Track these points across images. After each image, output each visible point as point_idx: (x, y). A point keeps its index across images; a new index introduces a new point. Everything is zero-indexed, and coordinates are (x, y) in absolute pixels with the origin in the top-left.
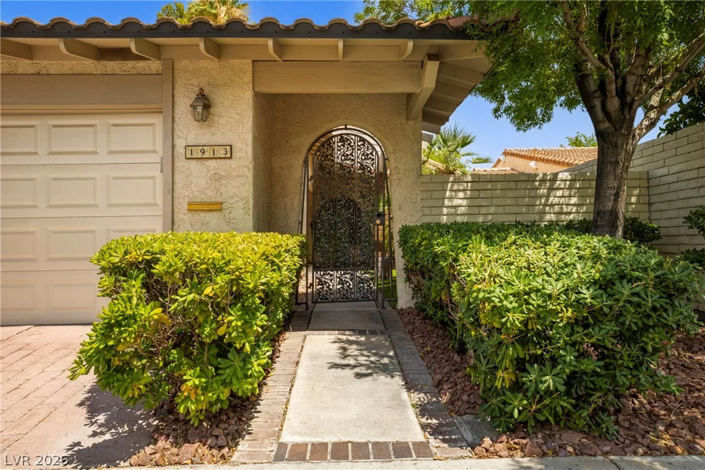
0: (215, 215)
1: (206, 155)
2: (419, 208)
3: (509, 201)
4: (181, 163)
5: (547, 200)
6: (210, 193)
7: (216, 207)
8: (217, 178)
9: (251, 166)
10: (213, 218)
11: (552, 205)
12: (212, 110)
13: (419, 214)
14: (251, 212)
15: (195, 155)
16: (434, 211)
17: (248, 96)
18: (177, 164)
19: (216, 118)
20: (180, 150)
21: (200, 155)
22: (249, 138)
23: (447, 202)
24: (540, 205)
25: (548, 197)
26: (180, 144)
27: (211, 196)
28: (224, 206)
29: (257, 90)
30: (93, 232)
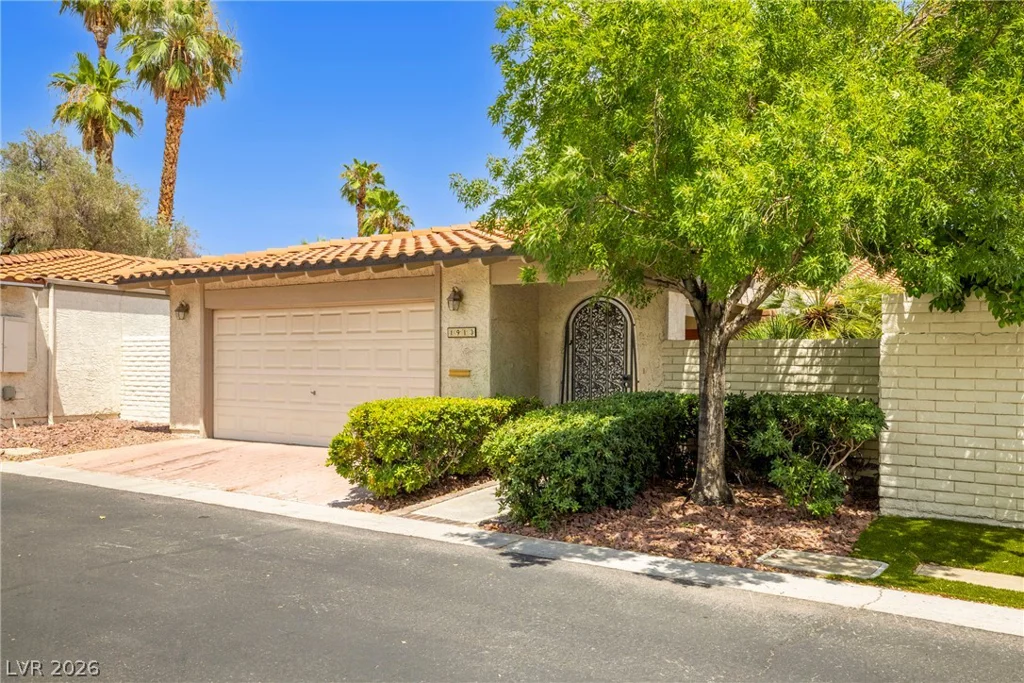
0: (466, 379)
1: (460, 335)
2: (661, 372)
3: (747, 369)
4: (445, 340)
5: (788, 369)
6: (463, 363)
7: (467, 374)
8: (467, 352)
9: (489, 343)
10: (464, 382)
11: (792, 375)
12: (464, 300)
13: (660, 379)
14: (489, 379)
15: (454, 335)
16: (676, 376)
17: (487, 289)
18: (443, 341)
19: (466, 307)
20: (445, 331)
21: (456, 335)
22: (487, 321)
23: (686, 367)
24: (780, 373)
25: (789, 365)
26: (445, 326)
27: (464, 366)
28: (472, 373)
29: (493, 283)
30: (399, 388)
